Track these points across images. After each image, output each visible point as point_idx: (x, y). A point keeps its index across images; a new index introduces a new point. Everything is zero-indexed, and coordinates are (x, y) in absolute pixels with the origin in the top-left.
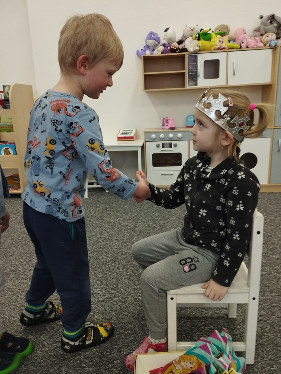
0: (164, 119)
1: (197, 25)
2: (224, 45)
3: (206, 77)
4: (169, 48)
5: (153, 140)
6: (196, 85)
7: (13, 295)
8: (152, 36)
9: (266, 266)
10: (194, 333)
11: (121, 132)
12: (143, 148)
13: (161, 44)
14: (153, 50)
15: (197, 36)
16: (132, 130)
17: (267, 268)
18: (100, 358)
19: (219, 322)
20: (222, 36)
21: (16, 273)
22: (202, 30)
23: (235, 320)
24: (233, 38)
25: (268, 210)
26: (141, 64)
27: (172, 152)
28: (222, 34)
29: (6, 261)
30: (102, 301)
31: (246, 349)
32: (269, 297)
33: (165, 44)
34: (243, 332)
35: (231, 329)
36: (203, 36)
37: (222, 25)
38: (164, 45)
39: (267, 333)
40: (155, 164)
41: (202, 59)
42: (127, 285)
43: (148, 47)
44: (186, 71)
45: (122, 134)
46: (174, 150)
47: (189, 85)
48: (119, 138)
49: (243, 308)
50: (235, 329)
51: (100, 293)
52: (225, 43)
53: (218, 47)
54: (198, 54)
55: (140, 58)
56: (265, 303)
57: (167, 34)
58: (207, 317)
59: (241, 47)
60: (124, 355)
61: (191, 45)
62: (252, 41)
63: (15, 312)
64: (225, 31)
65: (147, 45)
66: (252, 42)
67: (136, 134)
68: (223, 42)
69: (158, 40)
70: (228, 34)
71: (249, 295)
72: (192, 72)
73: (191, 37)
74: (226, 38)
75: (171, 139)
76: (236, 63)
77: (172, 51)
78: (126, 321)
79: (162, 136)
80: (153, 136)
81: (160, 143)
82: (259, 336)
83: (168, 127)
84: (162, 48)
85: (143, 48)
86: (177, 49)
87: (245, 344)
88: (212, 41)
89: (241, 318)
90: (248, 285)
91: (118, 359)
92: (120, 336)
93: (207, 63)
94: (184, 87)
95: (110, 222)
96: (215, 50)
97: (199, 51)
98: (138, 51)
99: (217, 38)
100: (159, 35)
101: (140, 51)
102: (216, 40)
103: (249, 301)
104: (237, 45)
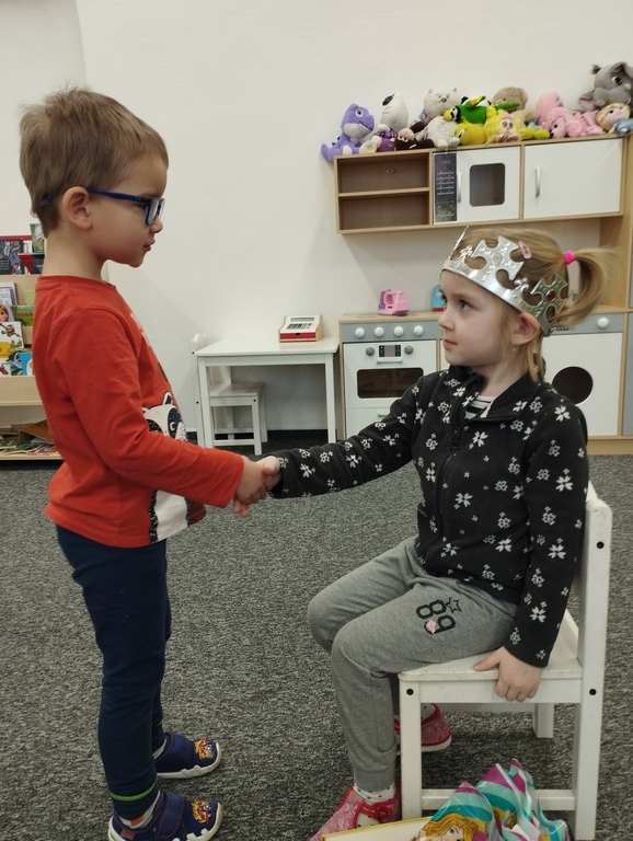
0: (383, 293)
1: (455, 90)
2: (514, 132)
3: (477, 201)
4: (393, 140)
5: (360, 341)
6: (454, 218)
7: (56, 684)
8: (355, 113)
9: (617, 621)
10: (458, 770)
11: (289, 322)
12: (337, 357)
13: (375, 131)
14: (358, 145)
15: (456, 112)
16: (312, 319)
17: (620, 625)
18: (251, 824)
19: (515, 745)
20: (510, 112)
21: (60, 637)
22: (465, 99)
23: (551, 741)
24: (535, 116)
25: (619, 494)
26: (332, 175)
27: (402, 367)
28: (511, 109)
29: (37, 609)
30: (252, 699)
31: (576, 806)
32: (625, 690)
33: (384, 132)
34: (569, 769)
35: (542, 761)
36: (468, 112)
37: (510, 89)
38: (383, 134)
39: (624, 770)
40: (364, 392)
41: (465, 162)
42: (306, 663)
43: (346, 138)
44: (431, 189)
45: (290, 326)
46: (407, 362)
47: (438, 220)
48: (284, 337)
49: (567, 714)
50: (552, 761)
51: (248, 680)
52: (518, 128)
53: (501, 136)
54: (458, 153)
55: (331, 162)
56: (617, 704)
57: (388, 110)
58: (487, 733)
59: (552, 136)
60: (304, 819)
61: (441, 133)
62: (576, 122)
63: (61, 722)
64: (517, 100)
65: (344, 134)
66: (576, 124)
67: (321, 326)
68: (511, 125)
69: (368, 124)
70: (523, 107)
71: (582, 685)
72: (443, 191)
73: (442, 115)
74: (518, 117)
75: (400, 338)
76: (541, 172)
77: (401, 145)
78: (305, 744)
79: (379, 330)
80: (360, 331)
81: (376, 347)
82: (605, 777)
83: (391, 311)
84: (377, 140)
85: (336, 141)
86: (411, 142)
87: (575, 795)
88: (487, 123)
89: (565, 736)
90: (580, 661)
91: (291, 827)
92: (294, 776)
93: (477, 171)
94: (427, 223)
95: (266, 521)
96: (494, 142)
97: (460, 145)
98: (324, 146)
99: (498, 117)
100: (371, 113)
101: (330, 146)
102: (497, 121)
103: (581, 696)
104: (542, 131)
